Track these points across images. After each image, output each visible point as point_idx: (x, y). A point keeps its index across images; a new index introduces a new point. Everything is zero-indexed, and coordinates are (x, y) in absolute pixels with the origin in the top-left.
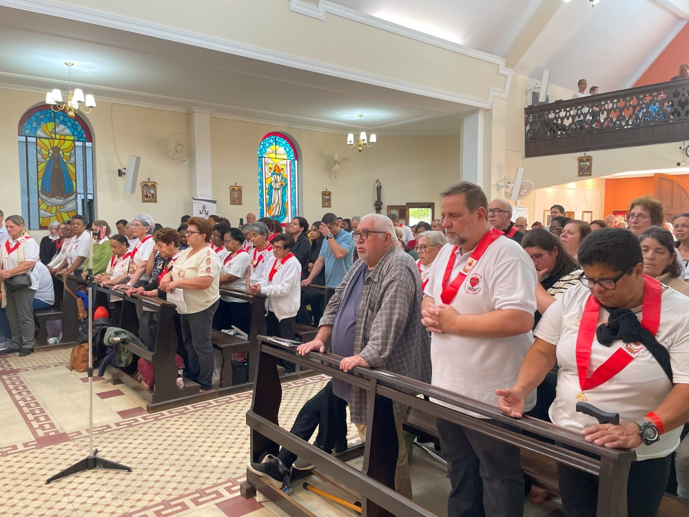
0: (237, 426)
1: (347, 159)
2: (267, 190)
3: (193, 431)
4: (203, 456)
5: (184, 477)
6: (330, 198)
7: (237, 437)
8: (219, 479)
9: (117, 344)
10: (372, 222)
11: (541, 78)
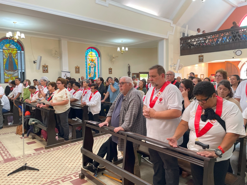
0: (78, 153)
1: (117, 57)
2: (89, 68)
3: (62, 155)
4: (65, 164)
5: (58, 172)
6: (112, 71)
7: (78, 157)
8: (71, 172)
9: (34, 124)
10: (125, 79)
11: (185, 28)
